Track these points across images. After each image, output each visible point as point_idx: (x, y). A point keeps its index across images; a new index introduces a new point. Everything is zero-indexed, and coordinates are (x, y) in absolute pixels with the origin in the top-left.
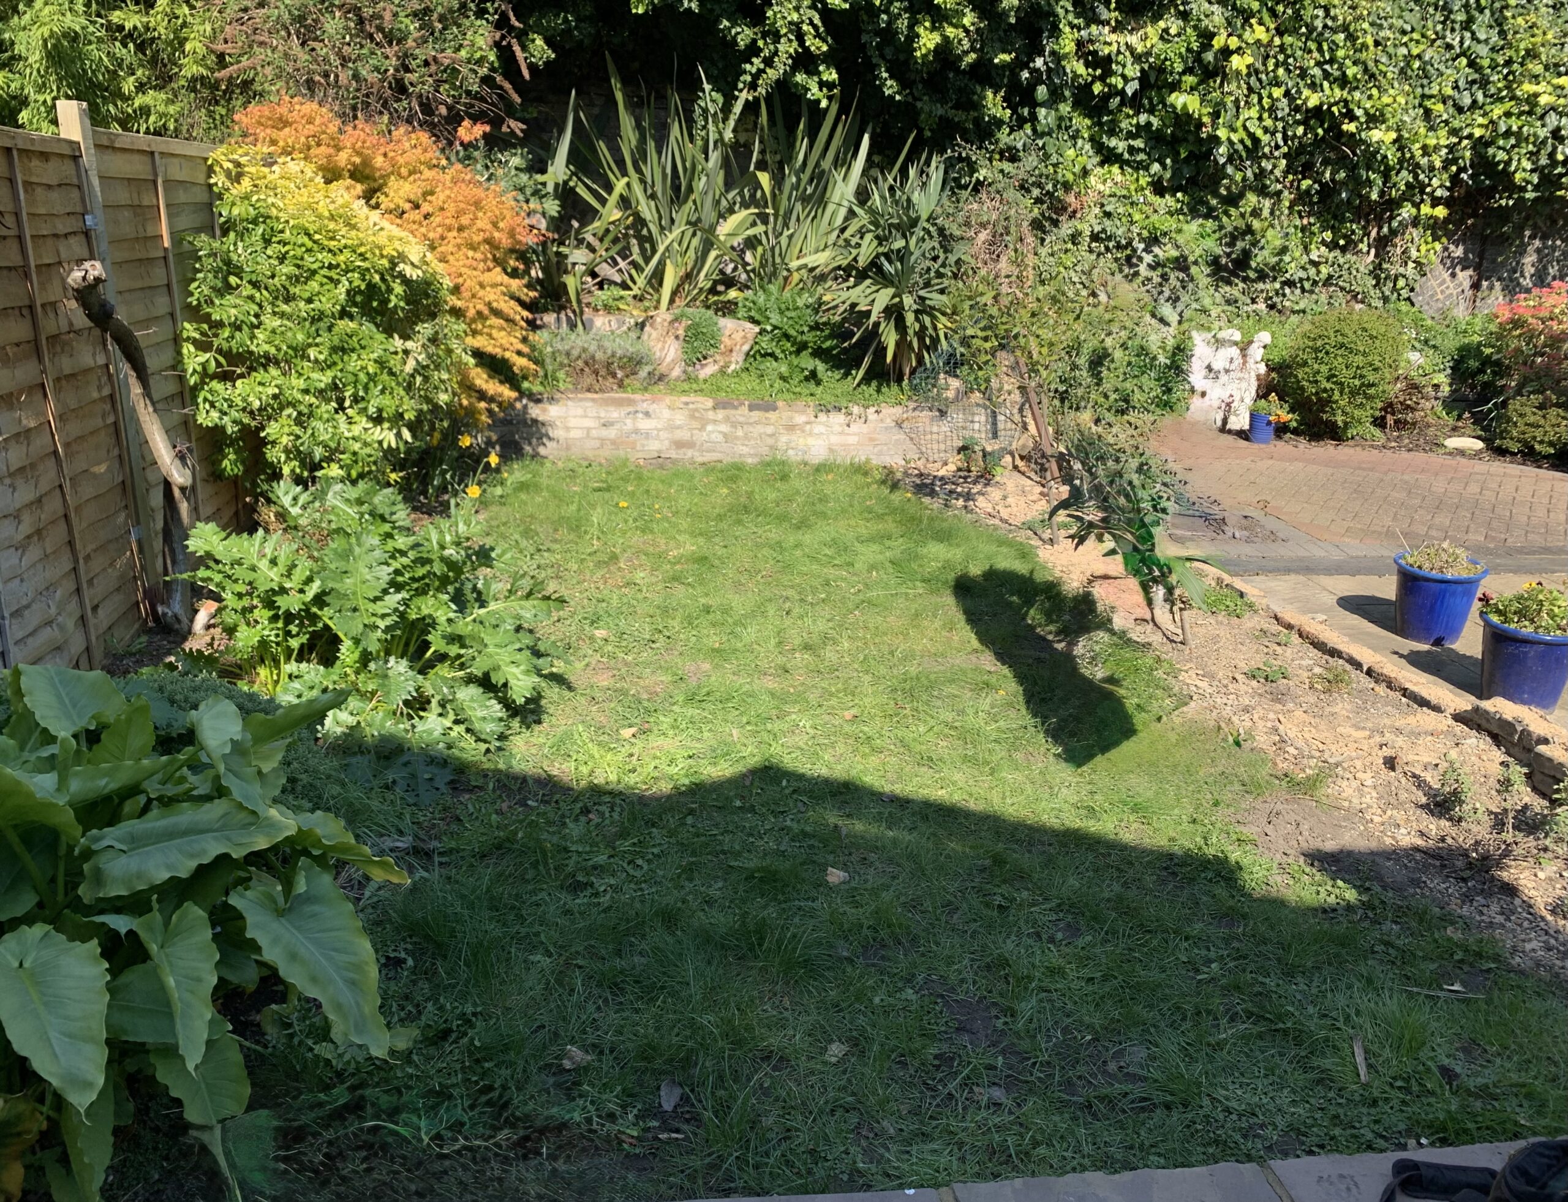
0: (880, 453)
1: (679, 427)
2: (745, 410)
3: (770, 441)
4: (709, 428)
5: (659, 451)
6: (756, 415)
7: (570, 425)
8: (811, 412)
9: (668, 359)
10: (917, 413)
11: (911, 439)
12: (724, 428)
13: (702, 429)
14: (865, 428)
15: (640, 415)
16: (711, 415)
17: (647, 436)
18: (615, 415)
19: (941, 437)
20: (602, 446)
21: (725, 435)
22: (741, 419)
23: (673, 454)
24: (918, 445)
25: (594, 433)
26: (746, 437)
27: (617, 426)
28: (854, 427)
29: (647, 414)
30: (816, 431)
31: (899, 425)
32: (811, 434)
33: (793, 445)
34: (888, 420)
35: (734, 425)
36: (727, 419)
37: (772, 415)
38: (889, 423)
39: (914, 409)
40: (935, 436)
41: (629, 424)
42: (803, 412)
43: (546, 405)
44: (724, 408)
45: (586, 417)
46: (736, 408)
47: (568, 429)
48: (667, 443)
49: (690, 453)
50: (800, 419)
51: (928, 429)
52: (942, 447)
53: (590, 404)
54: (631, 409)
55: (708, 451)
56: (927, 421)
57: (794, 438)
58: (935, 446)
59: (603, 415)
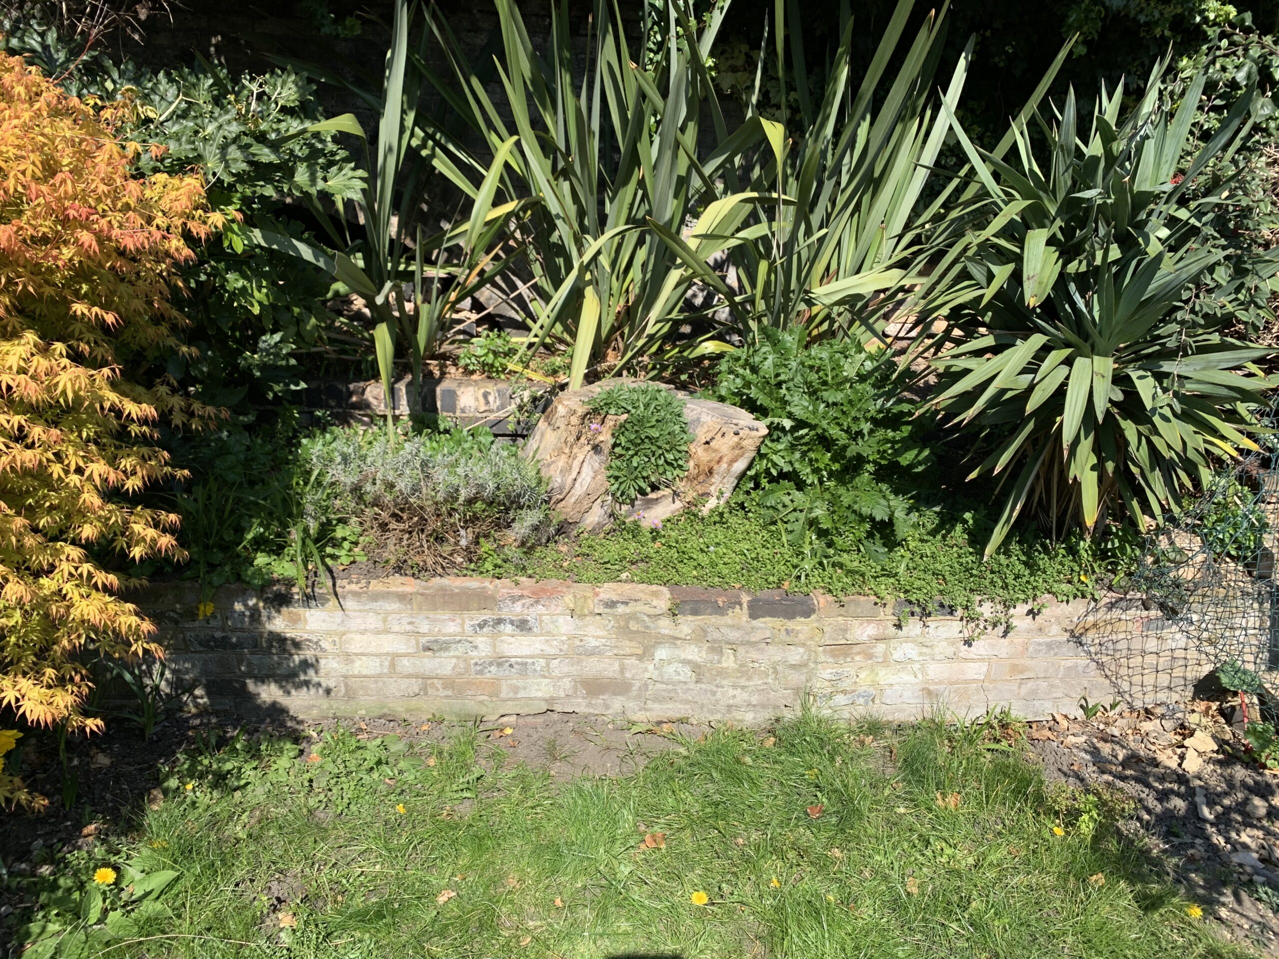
0: (1033, 695)
1: (593, 652)
2: (741, 615)
3: (797, 679)
4: (661, 653)
5: (552, 700)
6: (767, 625)
7: (353, 648)
8: (887, 616)
9: (579, 491)
10: (1116, 613)
11: (1101, 666)
12: (694, 653)
13: (646, 654)
14: (1004, 647)
15: (508, 628)
16: (665, 626)
17: (524, 668)
18: (452, 628)
19: (1163, 662)
20: (424, 689)
21: (696, 668)
22: (733, 635)
23: (581, 705)
24: (1113, 680)
25: (406, 665)
26: (744, 671)
27: (458, 650)
28: (981, 647)
29: (523, 626)
30: (897, 655)
31: (1076, 638)
32: (885, 662)
33: (845, 684)
34: (1055, 630)
35: (716, 648)
36: (701, 636)
37: (800, 624)
38: (1056, 633)
39: (1112, 606)
40: (1150, 659)
41: (484, 645)
42: (871, 617)
43: (297, 610)
44: (695, 612)
45: (387, 631)
46: (720, 611)
47: (348, 657)
48: (567, 683)
49: (617, 703)
50: (863, 631)
51: (1136, 645)
52: (1164, 679)
53: (395, 606)
54: (486, 615)
55: (658, 699)
56: (1135, 629)
57: (849, 669)
58: (1149, 680)
59: (424, 628)
